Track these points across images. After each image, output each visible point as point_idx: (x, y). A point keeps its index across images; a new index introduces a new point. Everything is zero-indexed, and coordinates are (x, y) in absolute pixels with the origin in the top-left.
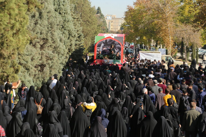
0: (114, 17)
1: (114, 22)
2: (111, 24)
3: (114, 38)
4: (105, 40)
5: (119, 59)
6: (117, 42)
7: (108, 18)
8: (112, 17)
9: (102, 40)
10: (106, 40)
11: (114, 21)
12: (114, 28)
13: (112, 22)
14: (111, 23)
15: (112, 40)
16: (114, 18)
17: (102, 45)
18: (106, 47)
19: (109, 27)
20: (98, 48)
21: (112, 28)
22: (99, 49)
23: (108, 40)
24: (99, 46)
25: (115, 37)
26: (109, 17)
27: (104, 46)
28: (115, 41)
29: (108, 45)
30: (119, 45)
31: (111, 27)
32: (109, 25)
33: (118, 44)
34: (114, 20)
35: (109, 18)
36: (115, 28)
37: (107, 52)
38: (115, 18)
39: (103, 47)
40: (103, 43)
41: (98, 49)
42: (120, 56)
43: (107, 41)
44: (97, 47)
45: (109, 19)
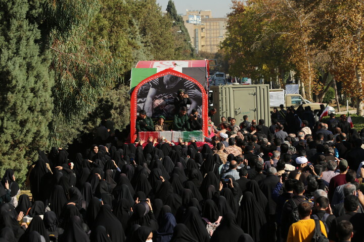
0: (208, 16)
1: (208, 27)
2: (201, 34)
3: (181, 71)
4: (157, 78)
5: (199, 128)
6: (190, 81)
7: (191, 19)
8: (202, 16)
9: (150, 80)
10: (161, 79)
11: (206, 25)
12: (208, 43)
13: (202, 29)
14: (199, 31)
15: (177, 78)
16: (206, 19)
17: (152, 91)
18: (160, 97)
19: (195, 42)
20: (140, 102)
21: (203, 46)
22: (143, 104)
23: (166, 78)
24: (143, 94)
25: (183, 68)
26: (195, 17)
27: (157, 93)
28: (185, 80)
29: (167, 92)
30: (196, 91)
31: (201, 42)
32: (195, 38)
33: (193, 89)
34: (208, 24)
35: (195, 19)
36: (211, 45)
37: (166, 110)
38: (211, 17)
39: (154, 98)
40: (154, 86)
41: (139, 105)
42: (200, 120)
43: (164, 81)
44: (138, 97)
45: (195, 22)
